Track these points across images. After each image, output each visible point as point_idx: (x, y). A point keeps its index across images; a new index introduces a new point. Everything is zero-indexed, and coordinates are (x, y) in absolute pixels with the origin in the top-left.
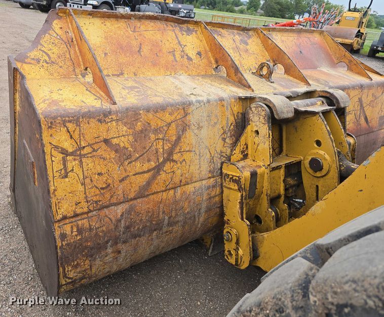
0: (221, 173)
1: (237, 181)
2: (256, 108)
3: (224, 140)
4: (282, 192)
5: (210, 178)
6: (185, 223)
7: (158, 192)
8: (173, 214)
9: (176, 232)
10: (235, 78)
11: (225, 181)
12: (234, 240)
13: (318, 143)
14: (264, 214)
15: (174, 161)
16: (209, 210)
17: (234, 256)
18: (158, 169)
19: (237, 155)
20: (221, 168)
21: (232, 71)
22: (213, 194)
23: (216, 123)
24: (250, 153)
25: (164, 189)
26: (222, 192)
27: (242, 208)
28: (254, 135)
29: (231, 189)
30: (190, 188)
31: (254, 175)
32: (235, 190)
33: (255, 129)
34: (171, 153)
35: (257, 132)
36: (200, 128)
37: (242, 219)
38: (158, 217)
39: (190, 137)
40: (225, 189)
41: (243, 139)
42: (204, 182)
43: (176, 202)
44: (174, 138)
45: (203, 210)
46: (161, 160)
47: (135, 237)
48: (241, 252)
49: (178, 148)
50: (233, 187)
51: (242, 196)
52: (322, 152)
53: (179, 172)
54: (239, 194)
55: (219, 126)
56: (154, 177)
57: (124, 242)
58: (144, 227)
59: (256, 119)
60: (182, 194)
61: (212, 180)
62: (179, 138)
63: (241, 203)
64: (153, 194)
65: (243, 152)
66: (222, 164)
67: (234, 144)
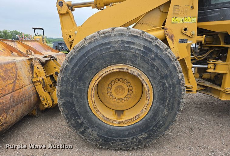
0: (33, 82)
1: (39, 81)
2: (34, 61)
3: (29, 72)
4: (52, 84)
5: (30, 84)
6: (29, 99)
7: (17, 90)
8: (24, 96)
9: (27, 103)
10: (22, 55)
11: (35, 84)
12: (45, 99)
13: (55, 68)
14: (50, 90)
15: (18, 79)
16: (34, 95)
17: (47, 104)
18: (15, 82)
19: (35, 76)
20: (32, 81)
21: (20, 53)
22: (33, 89)
23: (25, 67)
24: (38, 75)
25: (19, 88)
26: (35, 88)
27: (44, 89)
28: (37, 69)
29: (38, 85)
30: (26, 88)
31: (43, 79)
32: (40, 84)
33: (37, 67)
34: (16, 77)
35: (38, 68)
36: (21, 69)
37: (45, 92)
38: (21, 97)
39: (20, 71)
40: (36, 87)
41: (34, 71)
42: (29, 85)
43: (24, 93)
44: (15, 72)
45: (32, 95)
46: (15, 79)
47: (16, 105)
48: (49, 102)
49: (18, 75)
50: (38, 84)
51: (42, 85)
52: (57, 70)
53: (21, 83)
54: (41, 85)
55: (26, 68)
56: (15, 85)
57: (14, 107)
58: (18, 101)
59: (36, 64)
60: (24, 90)
61: (31, 85)
62: (17, 72)
63: (43, 87)
64: (16, 90)
65: (36, 75)
66: (32, 79)
67: (33, 73)
